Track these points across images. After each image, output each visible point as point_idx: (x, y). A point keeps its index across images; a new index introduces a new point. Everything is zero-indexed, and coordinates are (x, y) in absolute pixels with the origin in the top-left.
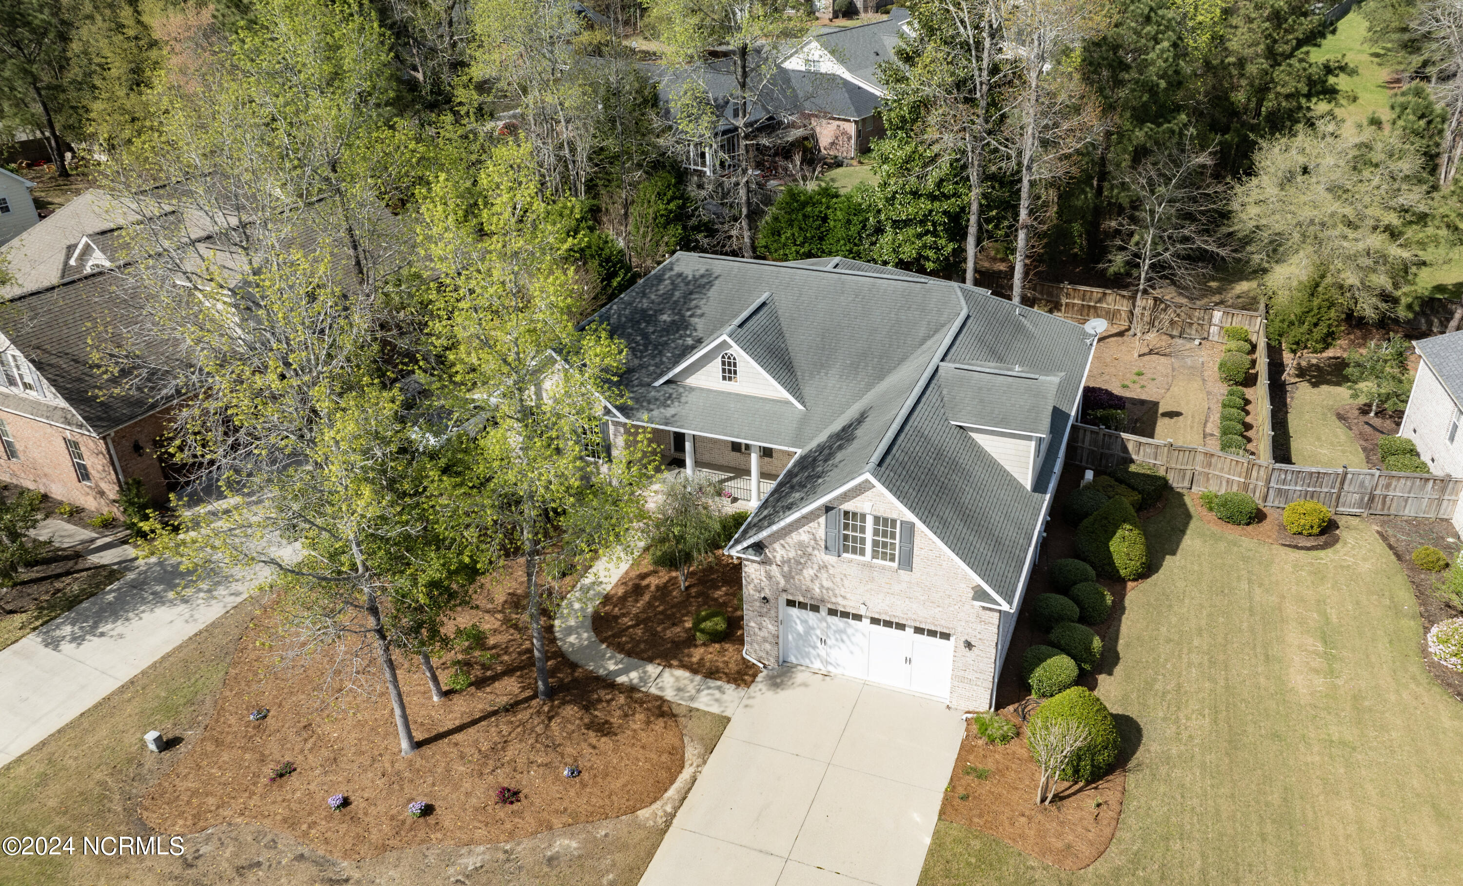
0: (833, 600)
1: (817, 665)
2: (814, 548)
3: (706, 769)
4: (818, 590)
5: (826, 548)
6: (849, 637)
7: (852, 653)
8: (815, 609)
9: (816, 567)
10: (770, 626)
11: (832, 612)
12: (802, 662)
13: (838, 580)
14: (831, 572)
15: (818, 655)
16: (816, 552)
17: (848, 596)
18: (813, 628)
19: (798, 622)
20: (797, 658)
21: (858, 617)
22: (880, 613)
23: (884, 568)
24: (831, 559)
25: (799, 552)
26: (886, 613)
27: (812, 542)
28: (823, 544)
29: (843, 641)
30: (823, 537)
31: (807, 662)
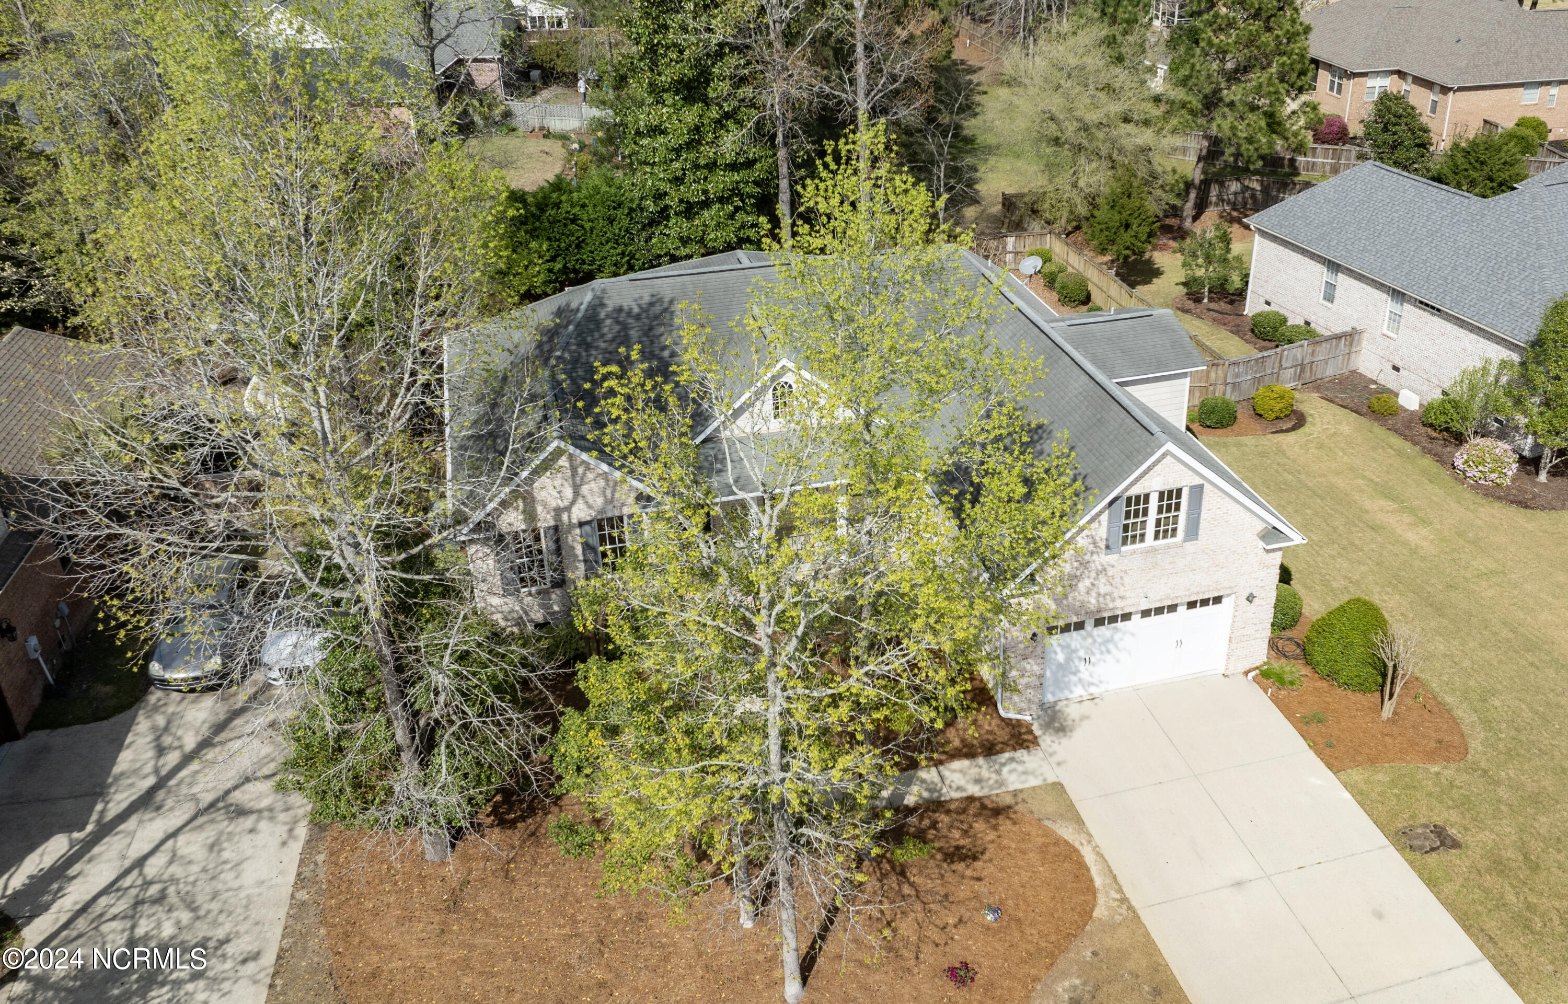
0: (1111, 606)
1: (1078, 691)
2: (1092, 553)
4: (1093, 601)
5: (1107, 547)
6: (1116, 646)
7: (1118, 661)
8: (1080, 626)
9: (1093, 574)
10: (1035, 668)
11: (1099, 622)
12: (1061, 696)
13: (1118, 580)
14: (1110, 574)
15: (1080, 680)
16: (1095, 557)
17: (1127, 594)
18: (1076, 651)
19: (1058, 650)
20: (1053, 694)
21: (1126, 617)
22: (1161, 600)
23: (1169, 547)
24: (1112, 558)
25: (1076, 564)
26: (1168, 598)
27: (1091, 547)
28: (1102, 545)
29: (1108, 651)
30: (1105, 536)
31: (1067, 693)
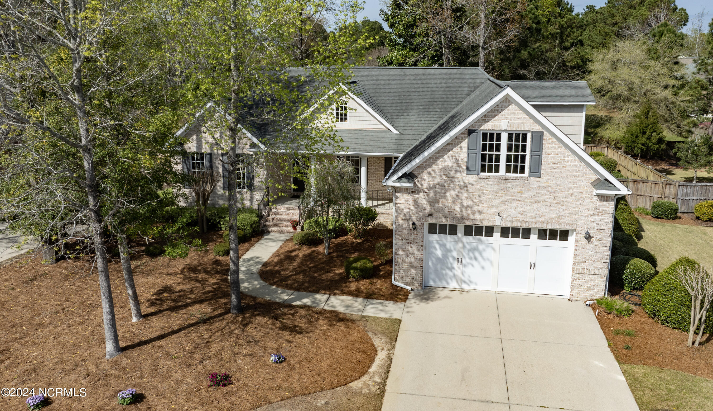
0: (472, 216)
1: (453, 284)
2: (456, 171)
3: (397, 351)
4: (458, 210)
5: (468, 168)
6: (481, 254)
7: (483, 268)
8: (453, 230)
9: (457, 188)
10: (416, 252)
11: (468, 231)
12: (439, 284)
13: (477, 196)
14: (471, 190)
15: (454, 275)
16: (458, 174)
17: (485, 210)
18: (450, 251)
19: (437, 246)
20: (434, 281)
21: (490, 231)
22: (512, 221)
23: (517, 179)
24: (471, 178)
25: (444, 177)
26: (518, 220)
27: (455, 166)
28: (464, 166)
29: (476, 259)
30: (465, 159)
31: (444, 284)
